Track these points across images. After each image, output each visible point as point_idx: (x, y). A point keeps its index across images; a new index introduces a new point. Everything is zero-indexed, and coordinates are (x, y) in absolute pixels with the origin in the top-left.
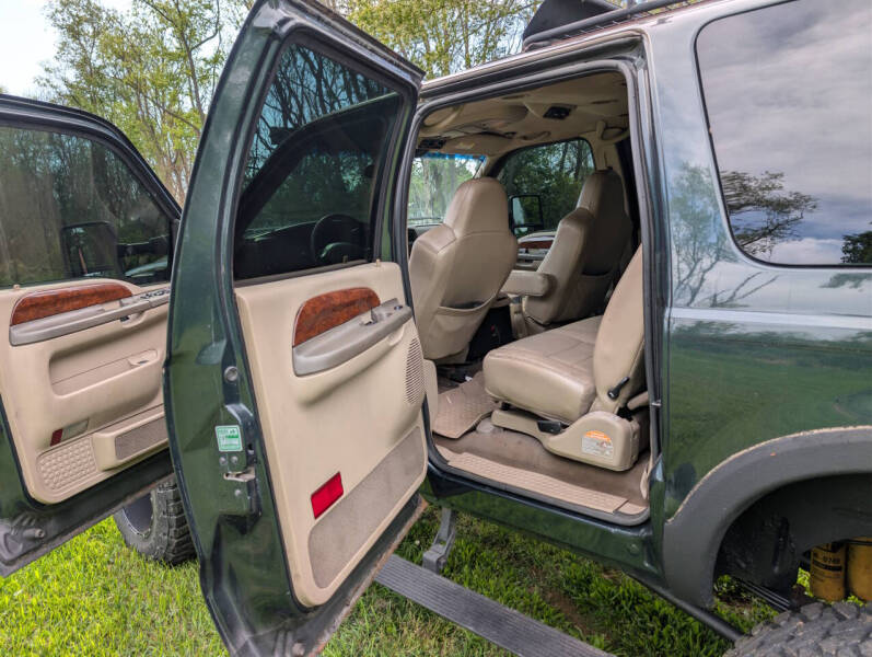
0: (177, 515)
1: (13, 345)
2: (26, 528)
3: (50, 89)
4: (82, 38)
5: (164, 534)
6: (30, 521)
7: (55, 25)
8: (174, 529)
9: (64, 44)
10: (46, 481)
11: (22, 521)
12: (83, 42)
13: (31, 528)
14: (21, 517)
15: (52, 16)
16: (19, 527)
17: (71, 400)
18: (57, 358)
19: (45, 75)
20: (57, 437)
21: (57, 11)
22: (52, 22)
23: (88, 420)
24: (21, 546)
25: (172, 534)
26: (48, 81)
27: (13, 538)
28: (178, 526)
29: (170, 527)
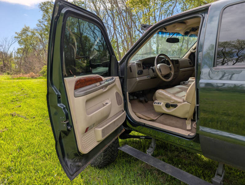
0: (104, 153)
1: (75, 97)
2: (77, 162)
3: (40, 27)
4: (49, 13)
5: (99, 159)
6: (78, 160)
7: (42, 10)
8: (102, 157)
9: (44, 15)
10: (84, 146)
11: (75, 160)
12: (49, 14)
13: (78, 162)
14: (75, 158)
15: (41, 8)
16: (74, 162)
17: (91, 117)
18: (88, 101)
19: (39, 23)
20: (87, 130)
21: (42, 6)
22: (41, 9)
23: (94, 124)
24: (75, 169)
25: (102, 159)
26: (40, 25)
27: (73, 166)
28: (104, 157)
29: (101, 157)
